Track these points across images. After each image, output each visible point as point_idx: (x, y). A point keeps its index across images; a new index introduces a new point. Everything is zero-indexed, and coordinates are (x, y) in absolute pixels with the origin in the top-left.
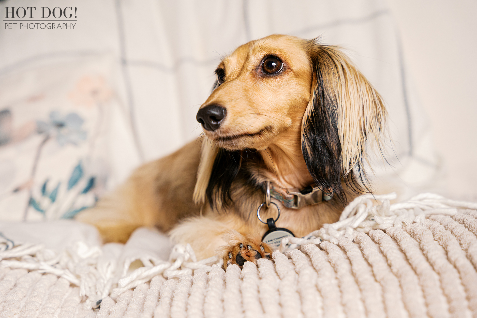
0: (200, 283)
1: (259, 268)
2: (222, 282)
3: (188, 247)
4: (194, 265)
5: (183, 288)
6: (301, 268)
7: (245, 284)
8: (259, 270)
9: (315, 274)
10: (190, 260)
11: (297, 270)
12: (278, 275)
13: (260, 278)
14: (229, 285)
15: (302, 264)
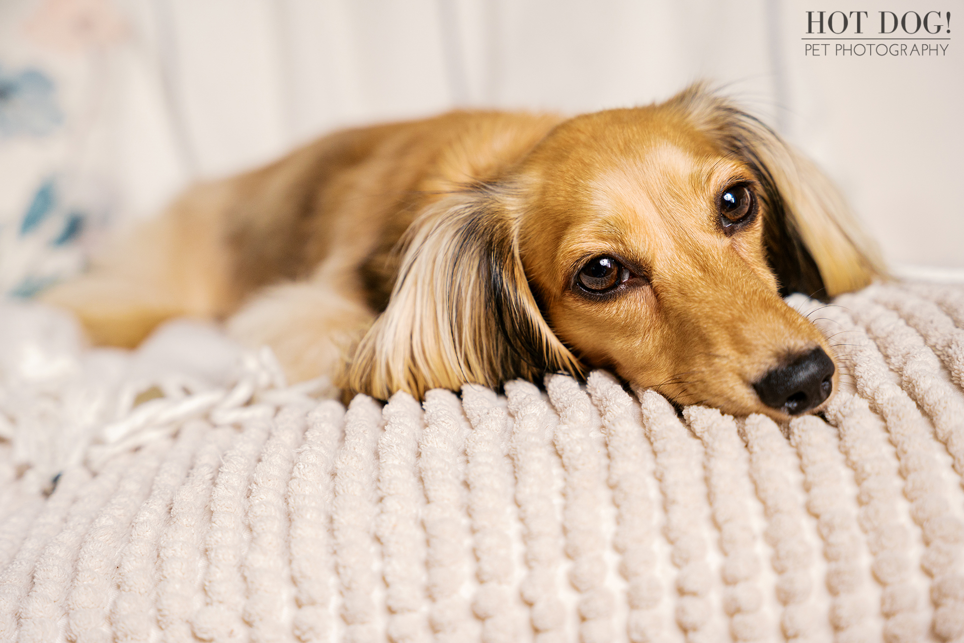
0: (287, 437)
1: (424, 403)
2: (337, 434)
3: (266, 355)
4: (281, 396)
5: (245, 446)
6: (520, 403)
7: (386, 438)
8: (424, 407)
9: (553, 417)
10: (271, 387)
11: (512, 408)
12: (468, 420)
13: (426, 426)
14: (351, 440)
15: (524, 396)
